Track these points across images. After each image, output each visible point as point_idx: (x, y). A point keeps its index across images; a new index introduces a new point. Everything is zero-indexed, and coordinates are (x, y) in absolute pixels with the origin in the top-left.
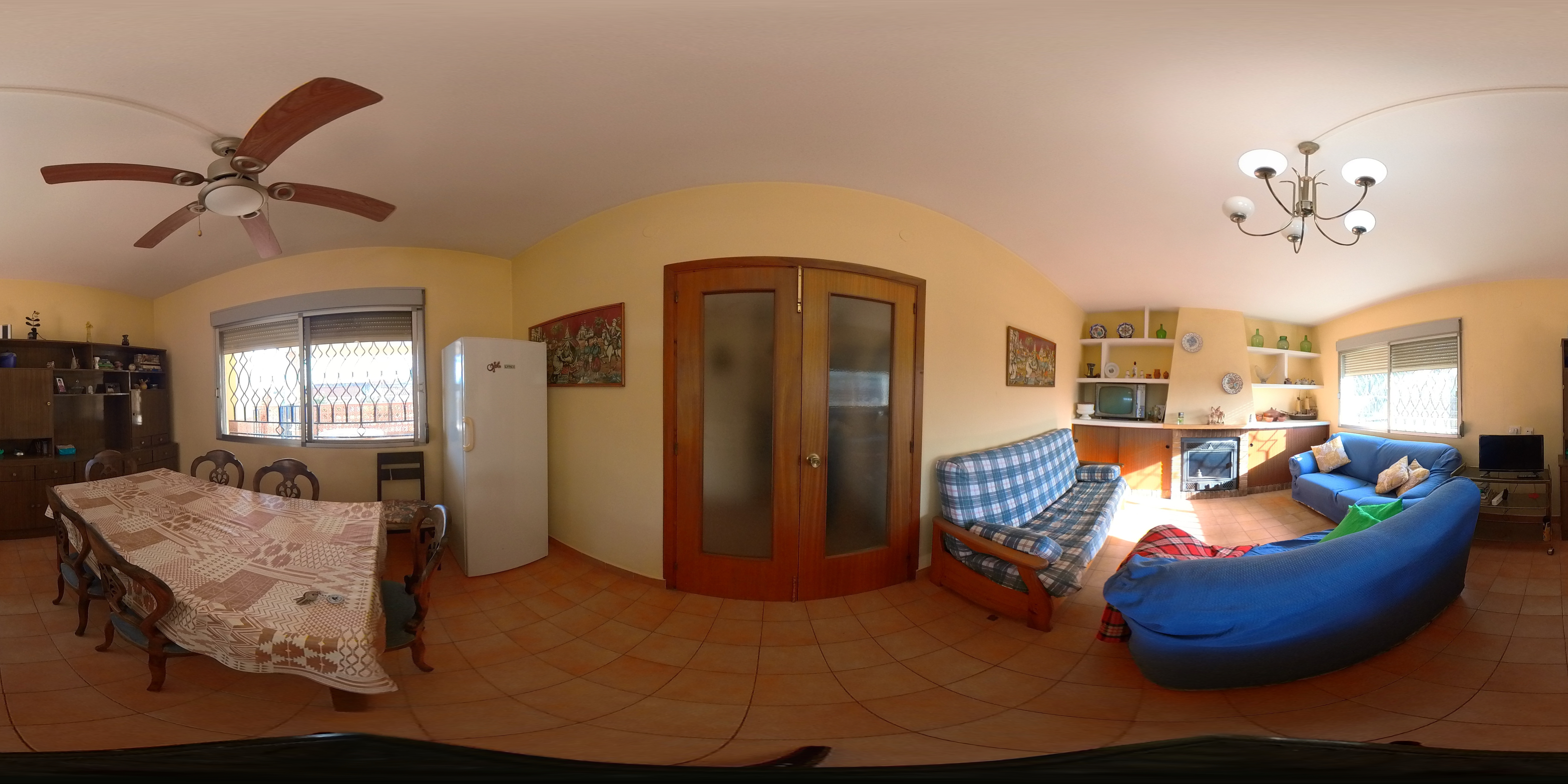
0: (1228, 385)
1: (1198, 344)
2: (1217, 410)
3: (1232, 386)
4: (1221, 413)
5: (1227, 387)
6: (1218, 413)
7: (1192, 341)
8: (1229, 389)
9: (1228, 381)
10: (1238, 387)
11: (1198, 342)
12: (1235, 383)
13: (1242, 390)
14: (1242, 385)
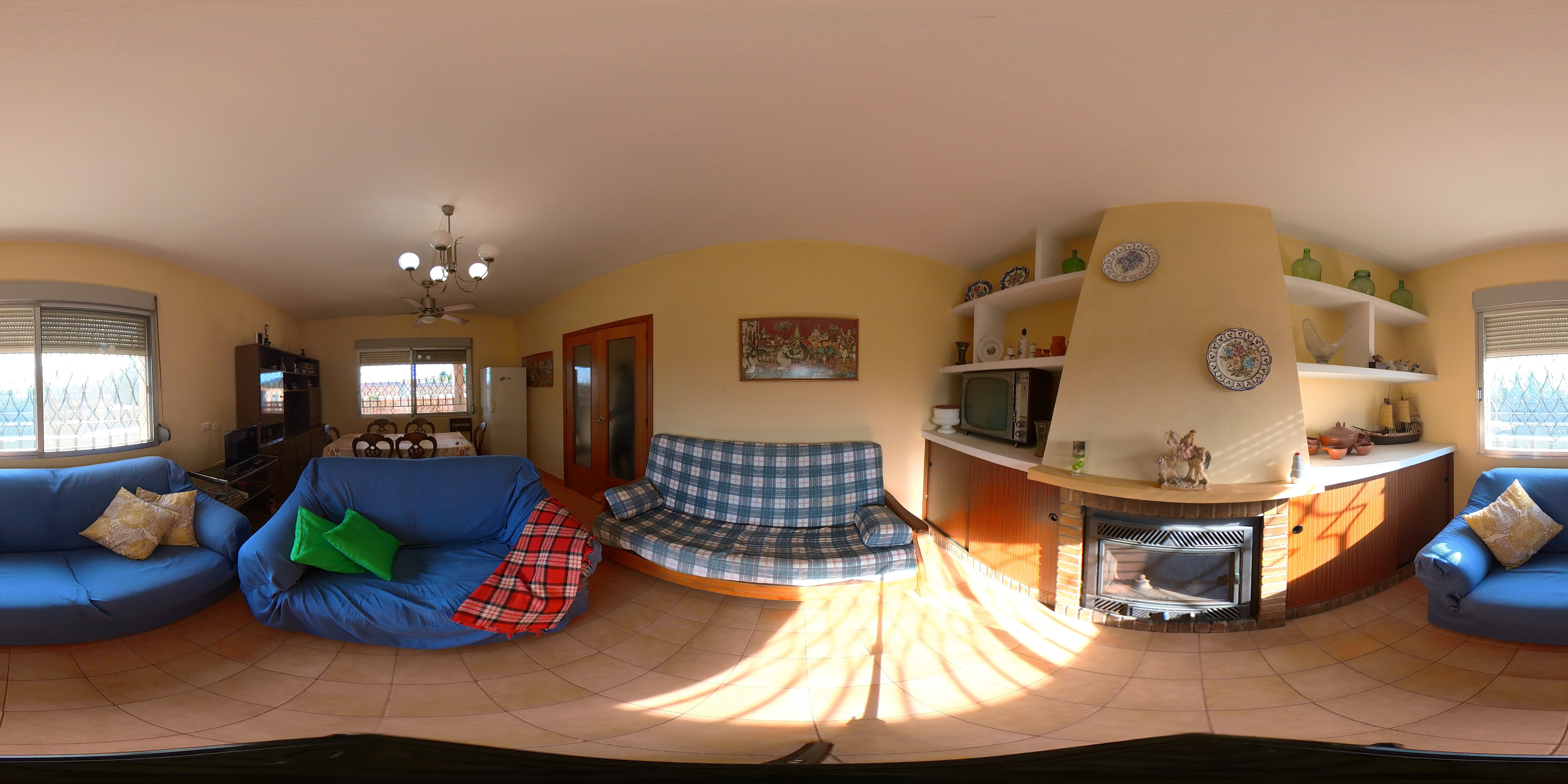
0: (1224, 363)
1: (1145, 265)
2: (1184, 441)
3: (1238, 367)
4: (1197, 453)
5: (1222, 368)
6: (1189, 452)
7: (1132, 259)
8: (1229, 375)
9: (1228, 351)
10: (1255, 370)
11: (1146, 259)
12: (1247, 359)
13: (1268, 380)
14: (1269, 363)
